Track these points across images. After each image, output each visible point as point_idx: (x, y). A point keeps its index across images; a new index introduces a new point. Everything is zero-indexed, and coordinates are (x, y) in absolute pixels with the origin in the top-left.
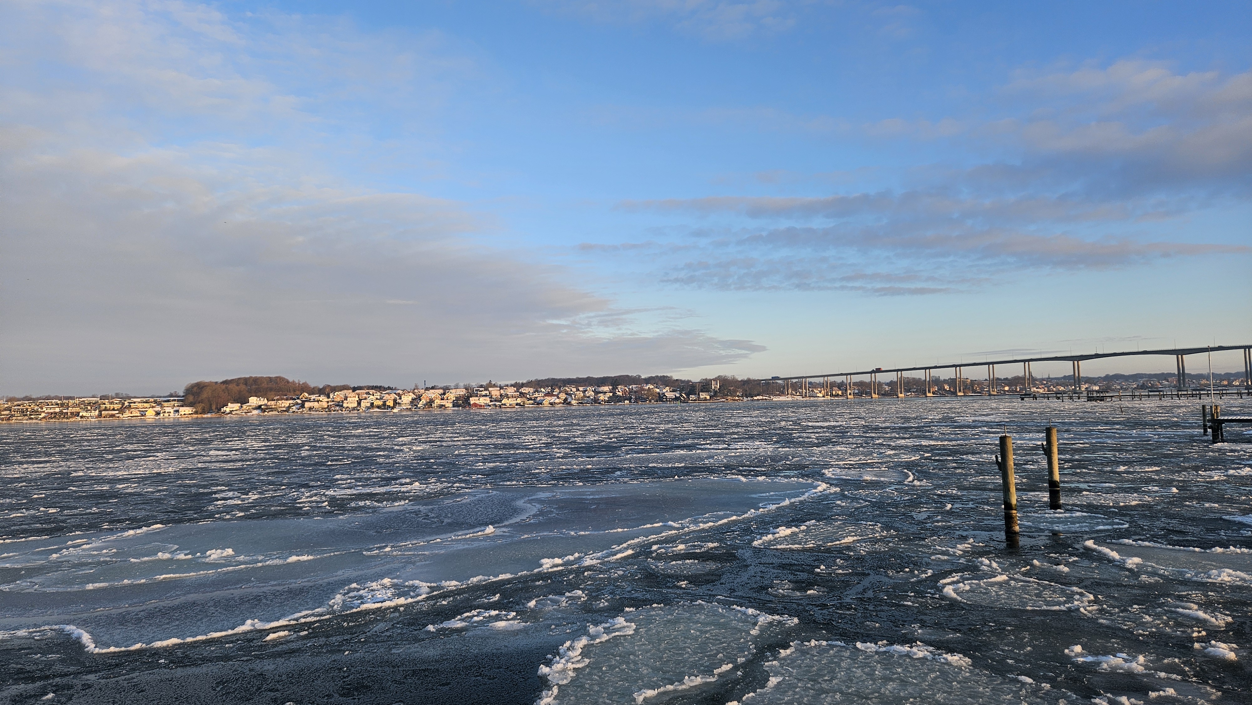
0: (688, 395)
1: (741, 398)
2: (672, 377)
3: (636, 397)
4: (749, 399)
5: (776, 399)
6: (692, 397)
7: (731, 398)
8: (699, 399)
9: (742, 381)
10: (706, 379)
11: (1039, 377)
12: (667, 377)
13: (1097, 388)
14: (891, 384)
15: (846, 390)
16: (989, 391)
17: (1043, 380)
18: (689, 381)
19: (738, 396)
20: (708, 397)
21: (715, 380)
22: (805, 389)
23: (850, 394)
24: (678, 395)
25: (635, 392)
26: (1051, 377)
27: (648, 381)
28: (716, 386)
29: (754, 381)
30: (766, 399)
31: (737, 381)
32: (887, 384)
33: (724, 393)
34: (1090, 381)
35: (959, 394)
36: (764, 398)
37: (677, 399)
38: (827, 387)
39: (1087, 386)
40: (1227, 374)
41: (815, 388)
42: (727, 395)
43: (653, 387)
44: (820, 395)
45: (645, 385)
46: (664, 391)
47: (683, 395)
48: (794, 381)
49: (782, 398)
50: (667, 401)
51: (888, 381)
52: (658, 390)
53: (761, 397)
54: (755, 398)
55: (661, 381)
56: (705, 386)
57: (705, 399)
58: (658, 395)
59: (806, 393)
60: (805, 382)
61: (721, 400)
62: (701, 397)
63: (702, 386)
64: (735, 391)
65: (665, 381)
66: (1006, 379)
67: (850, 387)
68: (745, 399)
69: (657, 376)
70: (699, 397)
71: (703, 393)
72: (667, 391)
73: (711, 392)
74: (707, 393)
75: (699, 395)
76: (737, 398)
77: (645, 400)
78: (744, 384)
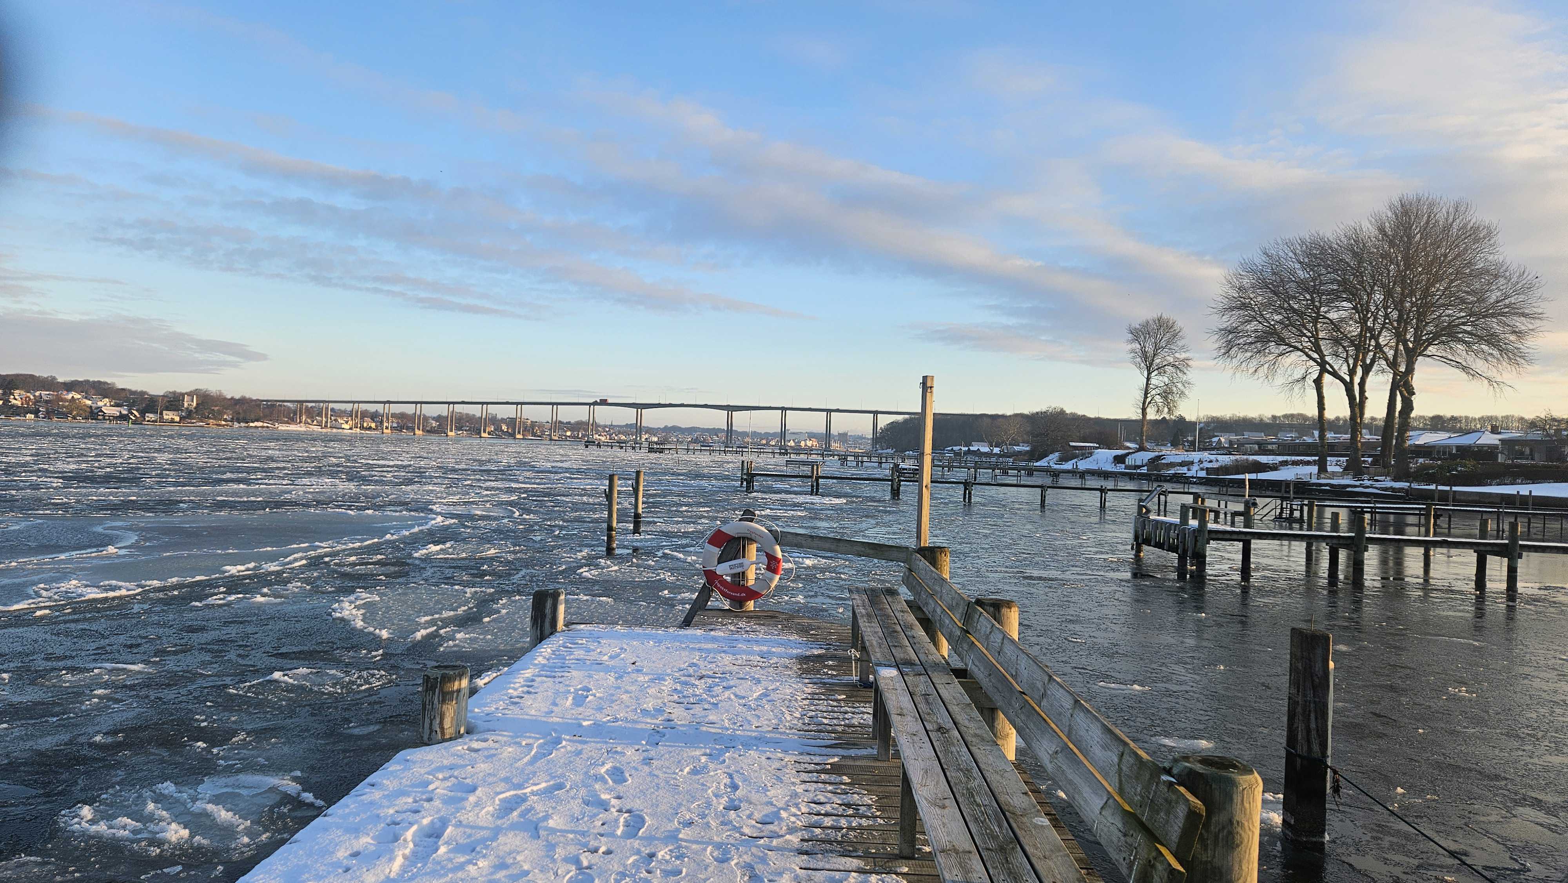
0: (143, 413)
1: (230, 423)
2: (114, 384)
3: (47, 409)
4: (243, 424)
5: (283, 427)
6: (150, 416)
7: (215, 422)
8: (161, 419)
9: (232, 398)
10: (174, 393)
11: (602, 423)
12: (105, 383)
13: (656, 439)
14: (439, 418)
15: (382, 422)
16: (550, 435)
17: (606, 426)
18: (143, 393)
19: (225, 420)
20: (177, 419)
21: (190, 394)
22: (326, 417)
23: (387, 428)
24: (125, 412)
25: (47, 402)
26: (614, 424)
27: (70, 386)
28: (189, 403)
29: (251, 400)
30: (268, 427)
31: (225, 399)
32: (434, 419)
33: (203, 414)
34: (650, 431)
35: (518, 436)
36: (265, 425)
37: (122, 417)
38: (356, 416)
39: (647, 436)
40: (766, 433)
41: (339, 416)
42: (208, 418)
43: (79, 396)
44: (346, 427)
45: (65, 393)
46: (100, 404)
47: (135, 412)
48: (310, 405)
49: (292, 427)
50: (104, 419)
51: (435, 415)
52: (89, 403)
53: (260, 424)
54: (252, 424)
55: (94, 388)
56: (173, 401)
57: (172, 421)
58: (88, 410)
59: (327, 422)
60: (327, 408)
61: (198, 424)
62: (165, 417)
63: (169, 402)
64: (221, 413)
65: (103, 390)
66: (569, 423)
67: (388, 419)
68: (236, 425)
69: (87, 382)
70: (161, 418)
71: (168, 412)
72: (105, 405)
73: (182, 411)
74: (176, 413)
75: (161, 414)
76: (223, 423)
77: (65, 416)
78: (236, 404)
